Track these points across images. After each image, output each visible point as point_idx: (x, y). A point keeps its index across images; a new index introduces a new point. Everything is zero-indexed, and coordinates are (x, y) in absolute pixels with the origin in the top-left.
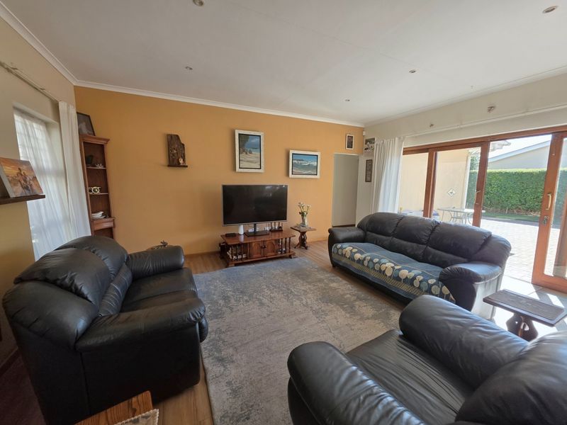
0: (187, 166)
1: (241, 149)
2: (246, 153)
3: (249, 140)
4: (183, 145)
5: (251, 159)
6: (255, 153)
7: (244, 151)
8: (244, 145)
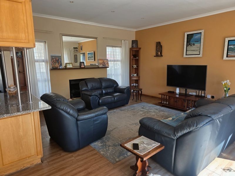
0: (162, 56)
1: (188, 44)
2: (191, 46)
3: (194, 37)
4: (162, 46)
5: (194, 49)
6: (197, 45)
7: (189, 44)
8: (190, 41)
